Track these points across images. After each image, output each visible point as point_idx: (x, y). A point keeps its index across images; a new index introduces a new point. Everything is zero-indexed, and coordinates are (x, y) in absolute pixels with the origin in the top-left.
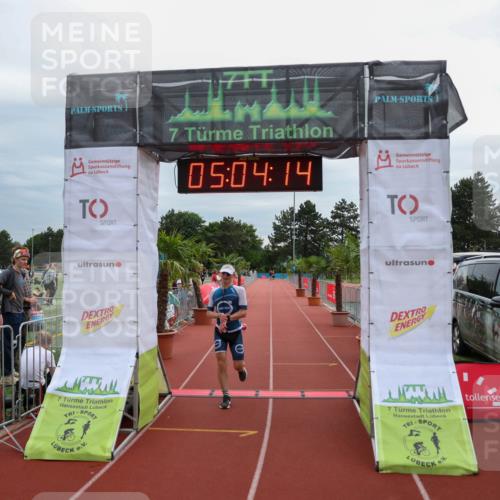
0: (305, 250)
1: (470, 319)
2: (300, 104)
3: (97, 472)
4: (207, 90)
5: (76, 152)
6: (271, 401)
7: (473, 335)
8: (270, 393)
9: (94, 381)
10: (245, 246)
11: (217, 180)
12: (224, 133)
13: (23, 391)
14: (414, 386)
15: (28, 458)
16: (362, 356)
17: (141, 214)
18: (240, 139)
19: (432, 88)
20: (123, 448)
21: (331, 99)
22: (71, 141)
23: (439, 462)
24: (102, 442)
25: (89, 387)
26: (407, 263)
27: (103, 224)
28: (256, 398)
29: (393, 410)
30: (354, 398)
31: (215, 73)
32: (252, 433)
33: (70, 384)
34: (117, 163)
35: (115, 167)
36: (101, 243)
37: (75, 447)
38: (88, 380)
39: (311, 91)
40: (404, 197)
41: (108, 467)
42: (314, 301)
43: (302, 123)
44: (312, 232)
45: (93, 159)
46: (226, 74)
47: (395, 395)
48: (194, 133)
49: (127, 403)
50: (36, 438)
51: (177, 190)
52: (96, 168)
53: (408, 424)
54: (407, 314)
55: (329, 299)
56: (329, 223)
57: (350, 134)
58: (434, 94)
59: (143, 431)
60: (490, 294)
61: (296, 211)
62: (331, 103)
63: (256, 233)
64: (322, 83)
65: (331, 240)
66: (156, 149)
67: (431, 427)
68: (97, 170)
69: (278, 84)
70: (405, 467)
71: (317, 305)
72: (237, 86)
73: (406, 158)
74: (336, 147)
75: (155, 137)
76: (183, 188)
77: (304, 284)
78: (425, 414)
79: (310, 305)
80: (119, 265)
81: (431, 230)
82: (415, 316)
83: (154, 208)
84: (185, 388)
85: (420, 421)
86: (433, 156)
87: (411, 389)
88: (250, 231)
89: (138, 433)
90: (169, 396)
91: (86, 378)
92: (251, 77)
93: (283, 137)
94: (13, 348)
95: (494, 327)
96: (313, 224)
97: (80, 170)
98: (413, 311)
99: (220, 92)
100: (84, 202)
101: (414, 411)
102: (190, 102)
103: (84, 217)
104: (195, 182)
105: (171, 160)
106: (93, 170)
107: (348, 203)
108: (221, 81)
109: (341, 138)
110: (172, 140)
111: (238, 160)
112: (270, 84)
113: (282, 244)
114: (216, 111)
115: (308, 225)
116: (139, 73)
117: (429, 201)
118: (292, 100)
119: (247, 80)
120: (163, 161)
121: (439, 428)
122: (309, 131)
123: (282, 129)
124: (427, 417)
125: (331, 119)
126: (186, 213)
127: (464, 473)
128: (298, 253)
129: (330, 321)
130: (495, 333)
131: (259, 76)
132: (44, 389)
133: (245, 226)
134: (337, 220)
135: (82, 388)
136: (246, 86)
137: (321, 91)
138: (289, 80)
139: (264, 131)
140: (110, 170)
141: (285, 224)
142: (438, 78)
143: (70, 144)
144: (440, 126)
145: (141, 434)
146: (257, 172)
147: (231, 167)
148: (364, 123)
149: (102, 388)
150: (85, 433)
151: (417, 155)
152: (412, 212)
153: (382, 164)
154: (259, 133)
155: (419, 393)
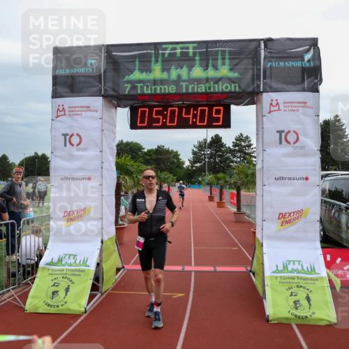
0: (214, 169)
2: (216, 68)
3: (75, 321)
4: (151, 57)
5: (59, 101)
6: (193, 273)
7: (332, 228)
8: (193, 268)
9: (72, 257)
10: (172, 166)
12: (163, 87)
13: (23, 266)
14: (294, 262)
15: (28, 312)
16: (256, 242)
17: (105, 143)
18: (174, 92)
19: (308, 57)
20: (93, 305)
21: (236, 65)
22: (56, 93)
23: (311, 316)
24: (78, 301)
25: (69, 262)
26: (290, 179)
27: (78, 151)
28: (183, 271)
29: (279, 278)
30: (251, 271)
31: (156, 46)
32: (180, 295)
33: (55, 260)
34: (88, 108)
35: (86, 111)
36: (77, 164)
37: (60, 304)
38: (67, 257)
39: (224, 59)
40: (289, 132)
41: (82, 318)
42: (221, 204)
43: (217, 81)
44: (219, 156)
45: (72, 106)
46: (164, 46)
47: (281, 268)
48: (142, 88)
49: (95, 274)
50: (33, 297)
51: (129, 127)
52: (73, 112)
53: (289, 288)
54: (290, 214)
55: (231, 202)
56: (231, 150)
57: (250, 89)
58: (309, 61)
59: (106, 293)
60: (345, 201)
61: (208, 142)
62: (237, 67)
63: (180, 157)
64: (230, 53)
65: (232, 162)
66: (115, 99)
67: (305, 290)
68: (74, 113)
69: (201, 54)
70: (286, 319)
71: (223, 207)
72: (171, 55)
73: (290, 104)
74: (241, 98)
75: (114, 90)
76: (134, 126)
77: (214, 193)
78: (301, 281)
79: (218, 207)
80: (89, 179)
81: (305, 155)
82: (295, 216)
83: (114, 140)
84: (133, 264)
85: (298, 286)
86: (308, 104)
87: (292, 263)
88: (176, 155)
89: (102, 295)
90: (123, 270)
91: (66, 255)
92: (182, 48)
93: (204, 91)
94: (17, 236)
95: (347, 223)
96: (220, 151)
97: (63, 113)
98: (294, 212)
99: (160, 59)
100: (65, 135)
101: (293, 278)
102: (139, 66)
103: (65, 145)
104: (142, 121)
105: (125, 106)
106: (71, 113)
107: (245, 136)
108: (160, 52)
109: (244, 92)
110: (127, 93)
111: (172, 106)
112: (195, 54)
113: (198, 165)
114: (157, 72)
115: (217, 151)
116: (103, 45)
117: (305, 135)
118: (210, 65)
119: (178, 51)
120: (120, 107)
121: (311, 291)
122: (222, 86)
123: (203, 86)
124: (302, 283)
125: (237, 78)
126: (132, 142)
127: (327, 323)
128: (209, 171)
129: (233, 218)
130: (348, 227)
131: (188, 48)
132: (37, 264)
133: (172, 152)
134: (237, 148)
136: (178, 55)
137: (230, 59)
138: (208, 51)
139: (190, 86)
140: (83, 113)
141: (200, 150)
142: (312, 50)
143: (55, 95)
144: (313, 83)
145: (104, 295)
146: (185, 115)
147: (167, 111)
148: (260, 81)
149: (78, 262)
150: (66, 294)
151: (298, 103)
152: (294, 143)
153: (273, 109)
154: (187, 88)
155: (297, 266)
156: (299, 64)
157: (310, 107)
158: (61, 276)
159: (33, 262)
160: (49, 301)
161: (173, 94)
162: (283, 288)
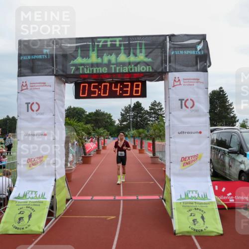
0: (137, 126)
1: (218, 159)
2: (135, 55)
3: (36, 239)
4: (89, 48)
5: (23, 79)
6: (122, 201)
7: (220, 167)
8: (121, 197)
9: (34, 193)
10: (107, 124)
11: (94, 92)
12: (98, 69)
14: (192, 191)
16: (166, 178)
17: (57, 109)
18: (106, 72)
19: (199, 47)
20: (49, 227)
21: (150, 52)
22: (21, 73)
23: (205, 229)
24: (38, 224)
25: (31, 196)
26: (188, 133)
27: (37, 115)
28: (114, 200)
29: (182, 203)
30: (163, 199)
31: (93, 39)
32: (113, 217)
33: (21, 195)
34: (44, 84)
35: (42, 86)
37: (25, 227)
38: (30, 193)
39: (141, 49)
40: (187, 100)
41: (41, 236)
42: (141, 151)
43: (136, 64)
44: (140, 117)
45: (32, 82)
46: (98, 40)
47: (183, 196)
48: (83, 69)
49: (51, 204)
50: (4, 222)
51: (74, 97)
53: (190, 210)
54: (189, 158)
55: (149, 150)
56: (148, 112)
57: (160, 70)
58: (200, 50)
59: (59, 218)
60: (228, 147)
61: (132, 107)
62: (151, 54)
63: (112, 118)
64: (146, 45)
65: (149, 121)
66: (64, 77)
67: (201, 212)
68: (34, 87)
69: (125, 45)
70: (188, 232)
71: (143, 153)
72: (104, 46)
73: (188, 81)
74: (153, 76)
75: (63, 71)
76: (77, 96)
77: (136, 143)
79: (140, 153)
80: (45, 135)
81: (199, 116)
82: (193, 159)
83: (63, 106)
84: (79, 196)
85: (195, 209)
86: (200, 80)
87: (191, 192)
88: (109, 116)
89: (56, 219)
90: (71, 200)
91: (29, 191)
92: (111, 41)
95: (229, 163)
96: (140, 113)
97: (26, 88)
98: (192, 156)
99: (96, 49)
100: (28, 104)
101: (192, 203)
102: (81, 53)
103: (28, 111)
105: (71, 83)
106: (32, 88)
107: (158, 102)
108: (96, 44)
109: (156, 72)
110: (72, 73)
111: (105, 82)
112: (120, 45)
113: (125, 123)
114: (93, 58)
115: (138, 113)
116: (55, 39)
117: (199, 102)
118: (131, 53)
119: (109, 43)
120: (67, 83)
121: (205, 212)
122: (140, 68)
123: (127, 68)
124: (198, 206)
125: (150, 62)
126: (78, 108)
127: (217, 234)
128: (133, 127)
129: (150, 161)
130: (230, 166)
131: (115, 41)
132: (8, 198)
133: (106, 114)
134: (152, 111)
135: (27, 197)
136: (109, 46)
137: (145, 49)
138: (130, 43)
139: (118, 68)
140: (40, 87)
141: (126, 113)
143: (20, 75)
144: (203, 66)
145: (57, 219)
146: (114, 88)
147: (101, 86)
148: (167, 64)
149: (38, 196)
150: (29, 219)
151: (193, 79)
152: (191, 108)
153: (176, 84)
154: (115, 69)
155: (194, 195)
156: (193, 52)
157: (201, 83)
158: (26, 206)
159: (4, 196)
160: (17, 225)
161: (106, 74)
162: (185, 210)
